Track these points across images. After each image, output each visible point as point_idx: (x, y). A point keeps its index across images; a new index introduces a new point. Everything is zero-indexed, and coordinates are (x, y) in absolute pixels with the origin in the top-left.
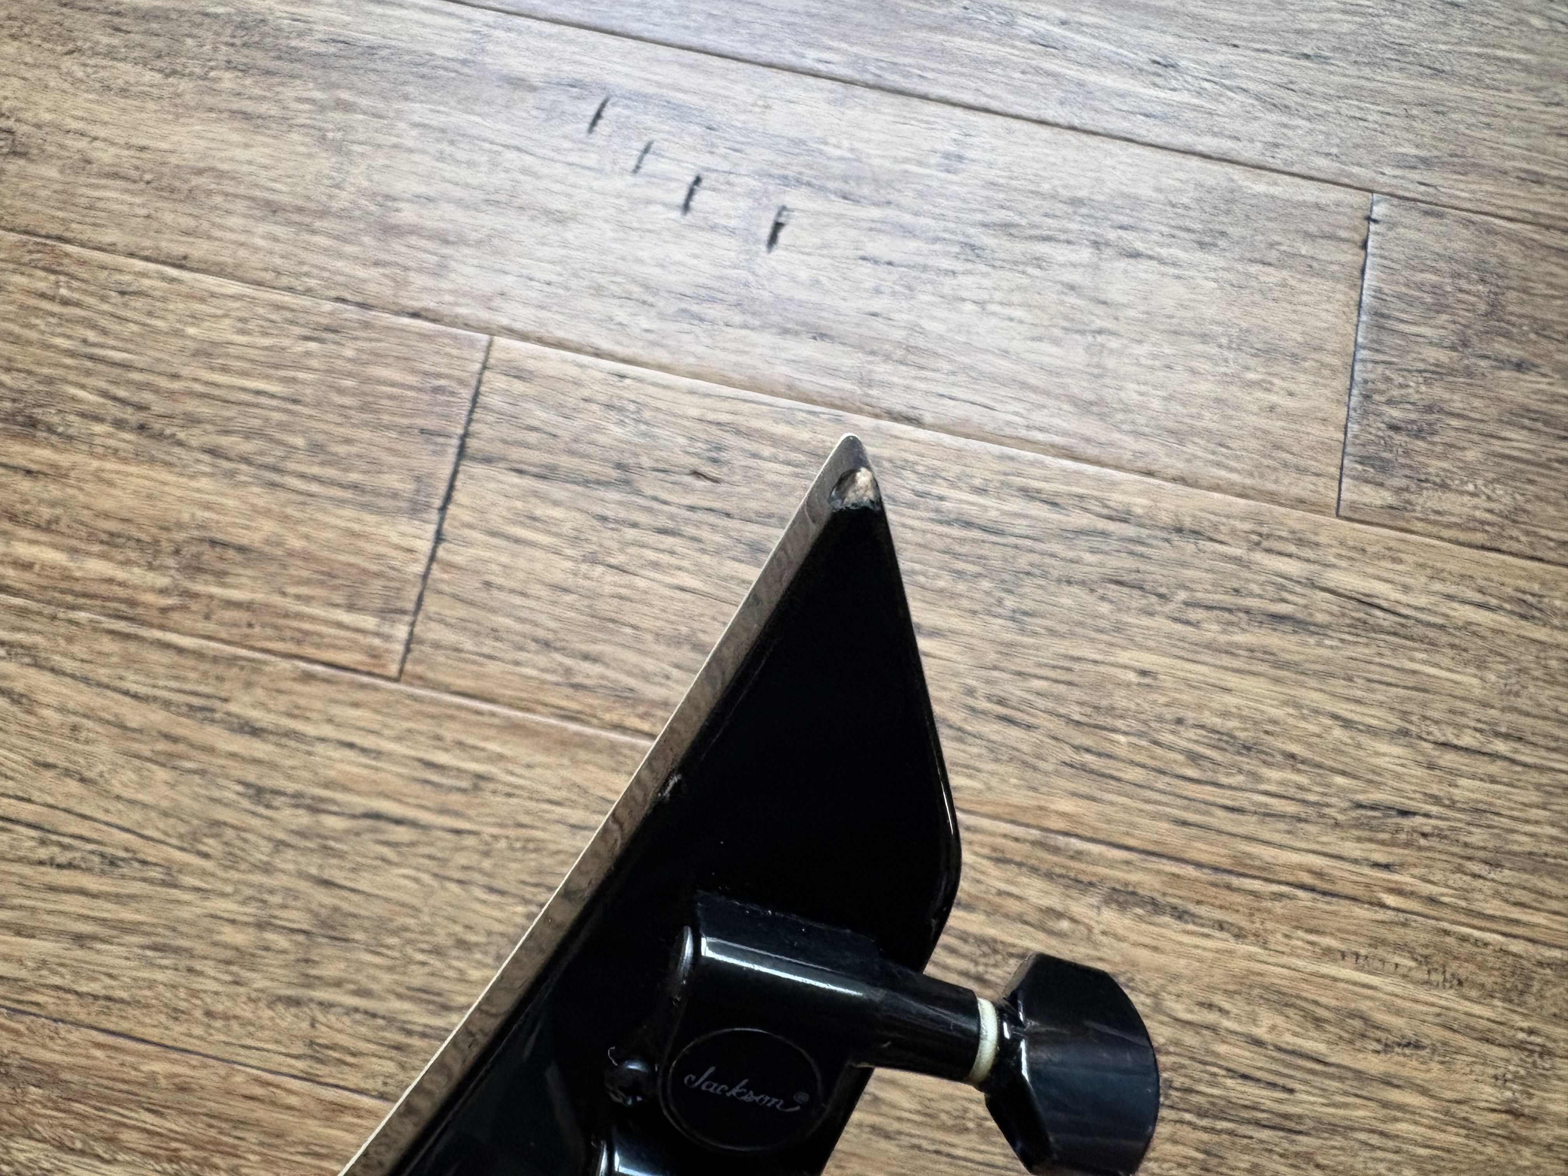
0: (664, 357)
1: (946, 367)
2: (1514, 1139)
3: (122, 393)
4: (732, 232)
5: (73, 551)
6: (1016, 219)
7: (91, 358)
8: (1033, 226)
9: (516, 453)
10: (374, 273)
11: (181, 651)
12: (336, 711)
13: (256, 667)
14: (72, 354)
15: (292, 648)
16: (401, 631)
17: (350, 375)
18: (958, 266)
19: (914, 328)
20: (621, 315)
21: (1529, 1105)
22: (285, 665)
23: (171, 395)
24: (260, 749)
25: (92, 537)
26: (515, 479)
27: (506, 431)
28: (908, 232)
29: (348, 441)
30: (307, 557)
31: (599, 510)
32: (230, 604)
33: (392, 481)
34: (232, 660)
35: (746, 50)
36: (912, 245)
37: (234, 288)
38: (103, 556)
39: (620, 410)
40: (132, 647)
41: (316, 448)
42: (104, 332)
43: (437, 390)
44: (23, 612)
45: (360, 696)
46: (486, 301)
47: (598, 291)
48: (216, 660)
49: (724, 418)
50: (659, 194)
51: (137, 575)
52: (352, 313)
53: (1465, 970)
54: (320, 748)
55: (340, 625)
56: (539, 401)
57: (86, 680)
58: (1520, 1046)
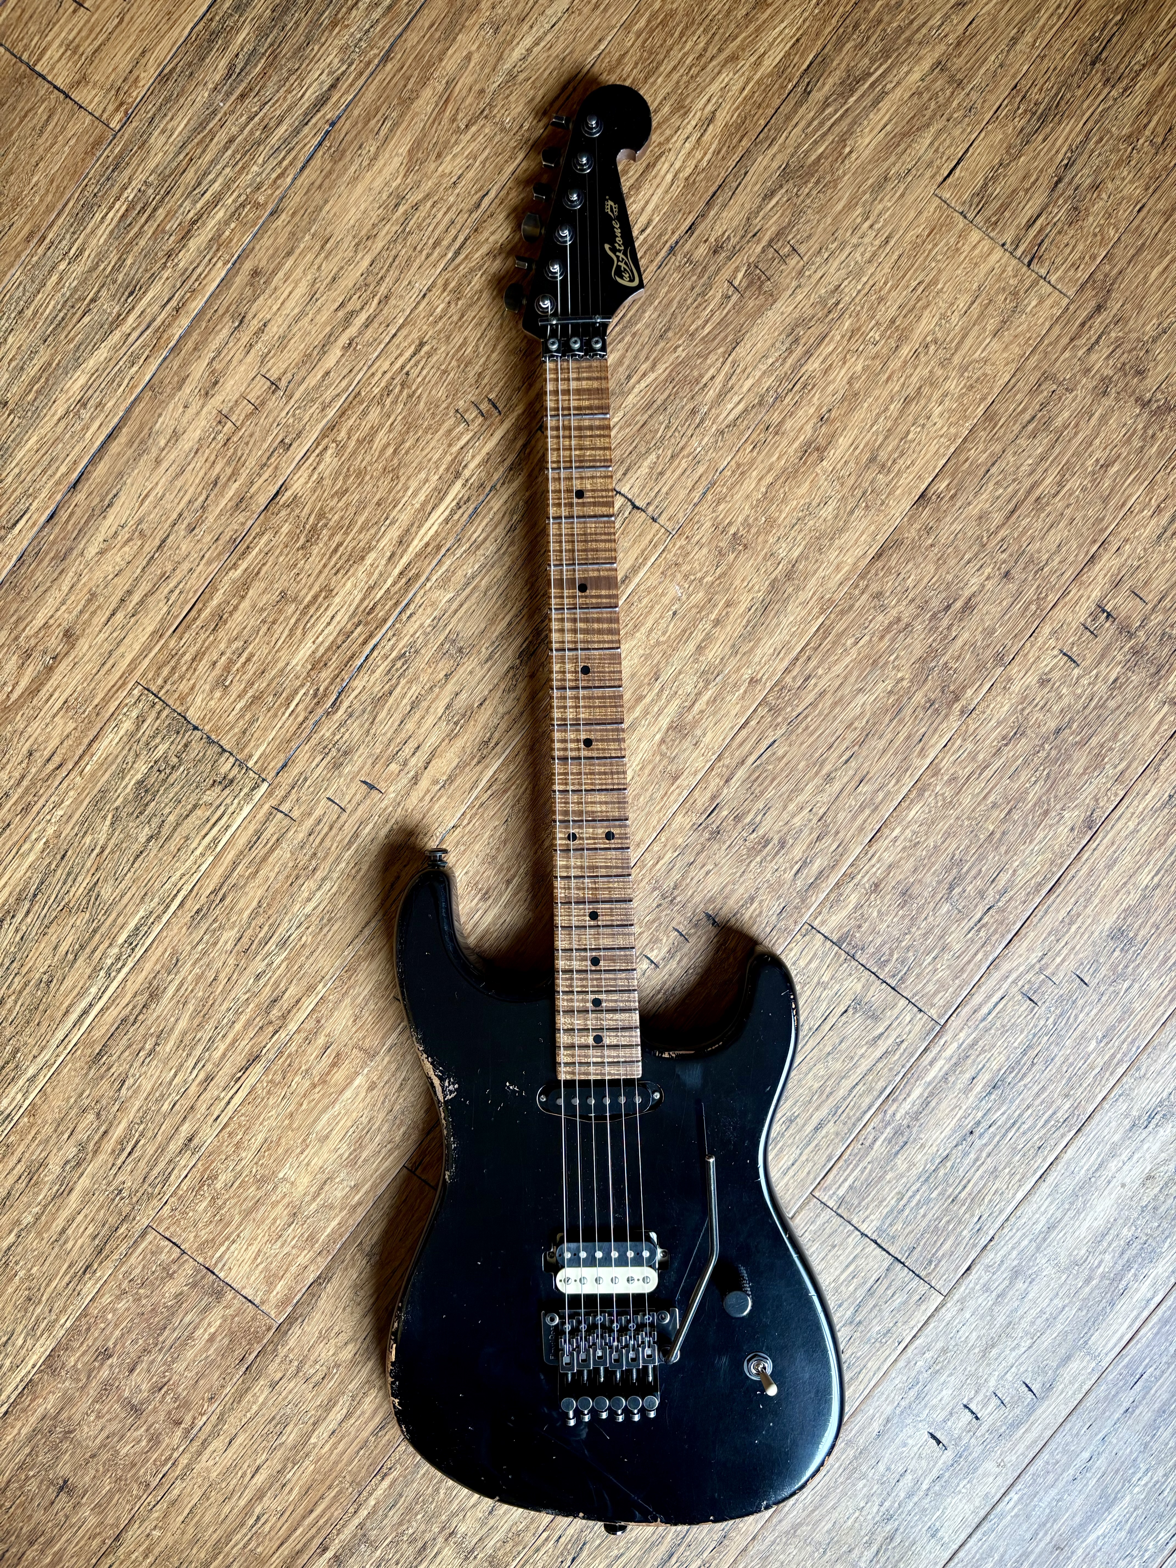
0: (901, 1363)
1: (840, 1480)
2: (443, 1528)
3: (992, 1129)
4: (945, 1421)
5: (929, 1084)
6: (892, 1545)
7: (1014, 1124)
8: (886, 1550)
9: (886, 1283)
10: (998, 1259)
11: (865, 1112)
12: (810, 1164)
13: (843, 1140)
14: (1020, 1116)
15: (845, 1157)
16: (831, 1204)
17: (954, 1229)
18: (883, 1509)
19: (864, 1476)
20: (928, 1355)
21: (452, 1540)
22: (839, 1153)
23: (981, 1150)
24: (809, 1128)
25: (931, 1094)
26: (875, 1277)
27: (897, 1283)
28: (909, 1496)
29: (924, 1216)
30: (881, 1178)
31: (845, 1305)
32: (875, 1140)
33: (899, 1226)
34: (850, 1131)
35: (1032, 1470)
36: (902, 1495)
37: (1020, 1196)
38: (921, 1094)
39: (885, 1335)
40: (875, 1093)
41: (928, 1201)
42: (1024, 1133)
43: (930, 1262)
44: (912, 1055)
45: (811, 1176)
46: (962, 1301)
47: (944, 1351)
48: (854, 1125)
49: (861, 1376)
50: (980, 1397)
51: (906, 1106)
52: (983, 1242)
53: (508, 1547)
54: (798, 1152)
55: (845, 1180)
56: (905, 1303)
57: (870, 1070)
58: (472, 1551)
